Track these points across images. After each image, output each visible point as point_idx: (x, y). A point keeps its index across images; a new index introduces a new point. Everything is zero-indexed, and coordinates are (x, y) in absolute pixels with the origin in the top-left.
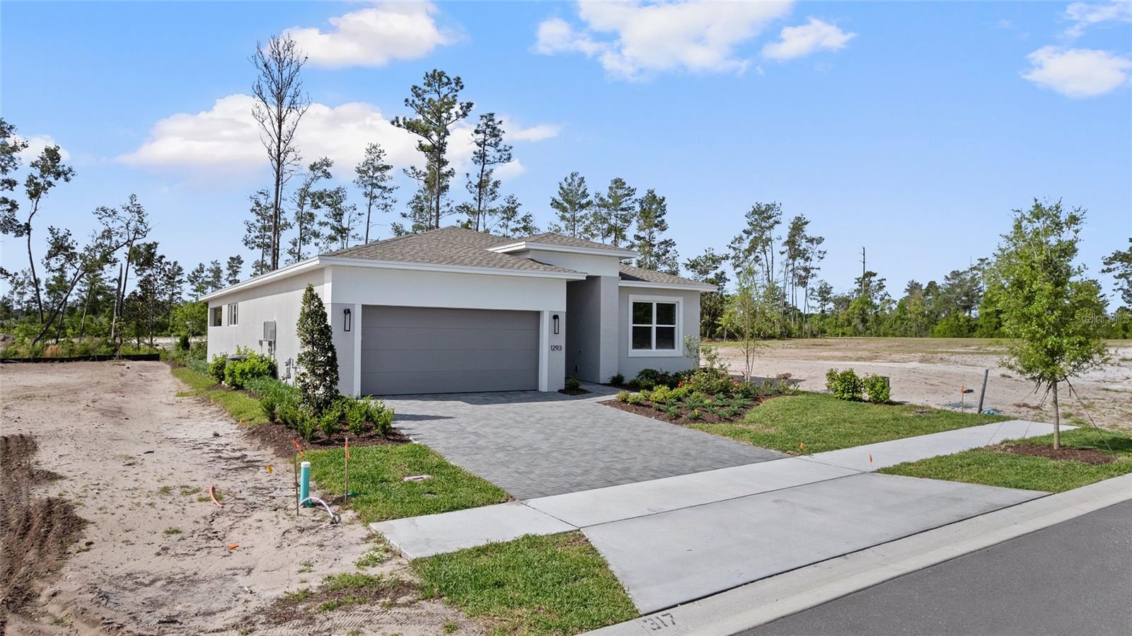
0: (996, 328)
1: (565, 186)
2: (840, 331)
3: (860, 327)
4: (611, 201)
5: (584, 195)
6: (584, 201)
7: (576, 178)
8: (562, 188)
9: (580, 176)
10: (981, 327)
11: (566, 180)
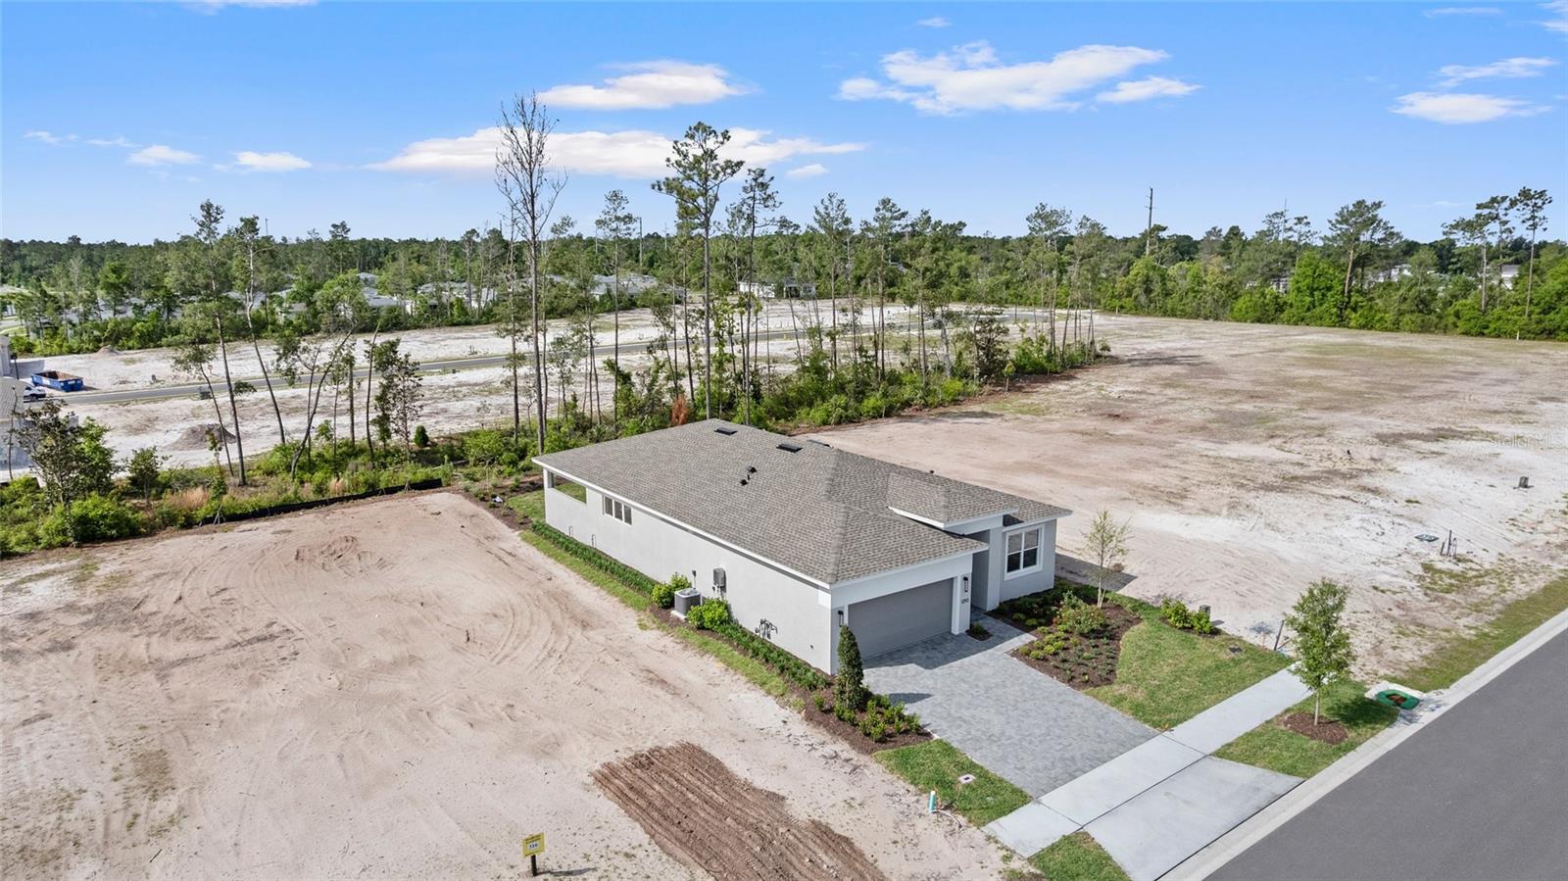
0: (1309, 309)
1: (822, 211)
2: (1117, 303)
3: (1143, 299)
4: (877, 225)
7: (834, 200)
8: (817, 212)
9: (838, 197)
10: (1291, 306)
11: (822, 202)
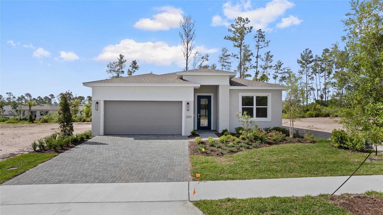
1: (303, 54)
4: (323, 58)
5: (311, 57)
6: (311, 60)
7: (308, 51)
9: (309, 50)
11: (304, 52)
